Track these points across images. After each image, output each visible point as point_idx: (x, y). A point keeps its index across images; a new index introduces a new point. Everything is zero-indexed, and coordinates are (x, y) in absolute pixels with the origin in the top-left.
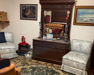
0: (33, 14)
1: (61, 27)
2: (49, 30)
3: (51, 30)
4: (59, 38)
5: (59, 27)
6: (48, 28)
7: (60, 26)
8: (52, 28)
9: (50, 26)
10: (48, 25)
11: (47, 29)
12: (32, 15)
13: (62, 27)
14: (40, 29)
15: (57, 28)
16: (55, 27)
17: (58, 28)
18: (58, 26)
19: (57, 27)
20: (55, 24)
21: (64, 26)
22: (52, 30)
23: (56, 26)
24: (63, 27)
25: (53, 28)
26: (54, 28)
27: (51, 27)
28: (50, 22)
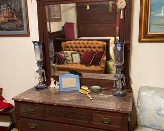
0: (15, 18)
1: (99, 48)
2: (74, 55)
3: (77, 55)
4: (98, 87)
5: (94, 48)
6: (69, 52)
7: (97, 46)
8: (78, 51)
9: (74, 46)
10: (70, 46)
11: (67, 53)
12: (14, 21)
13: (102, 46)
14: (39, 63)
15: (90, 50)
16: (85, 47)
17: (94, 50)
18: (92, 46)
19: (90, 47)
20: (85, 42)
21: (105, 43)
22: (81, 55)
23: (88, 46)
24: (104, 46)
25: (83, 51)
26: (85, 50)
27: (76, 50)
28: (76, 37)
